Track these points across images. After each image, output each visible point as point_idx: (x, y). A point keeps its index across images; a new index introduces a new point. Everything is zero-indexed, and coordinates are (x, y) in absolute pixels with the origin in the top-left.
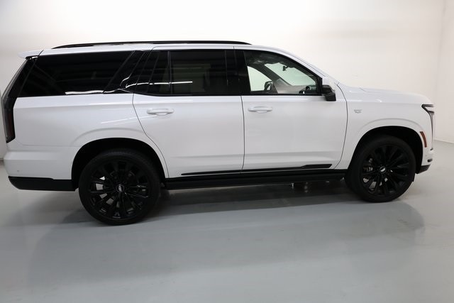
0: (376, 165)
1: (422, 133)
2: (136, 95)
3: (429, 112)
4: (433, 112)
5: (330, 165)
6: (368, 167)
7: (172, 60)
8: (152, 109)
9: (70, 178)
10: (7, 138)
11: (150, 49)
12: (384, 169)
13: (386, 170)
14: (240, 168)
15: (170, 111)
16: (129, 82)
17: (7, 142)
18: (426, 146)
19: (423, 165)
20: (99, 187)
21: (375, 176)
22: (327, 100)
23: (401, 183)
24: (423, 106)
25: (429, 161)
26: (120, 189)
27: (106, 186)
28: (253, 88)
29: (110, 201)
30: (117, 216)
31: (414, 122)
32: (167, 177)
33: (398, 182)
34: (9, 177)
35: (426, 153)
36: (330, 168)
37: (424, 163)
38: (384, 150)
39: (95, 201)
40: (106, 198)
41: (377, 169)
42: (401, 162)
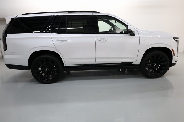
0: (152, 63)
1: (172, 50)
2: (53, 34)
3: (176, 41)
4: (178, 41)
5: (132, 63)
6: (148, 64)
7: (67, 19)
8: (59, 39)
9: (28, 65)
10: (4, 49)
11: (59, 15)
12: (155, 65)
13: (156, 65)
14: (94, 63)
15: (66, 40)
16: (50, 28)
17: (4, 51)
18: (174, 55)
19: (173, 63)
20: (39, 69)
21: (152, 67)
22: (131, 36)
23: (163, 71)
24: (174, 38)
25: (175, 61)
26: (47, 70)
27: (42, 69)
28: (100, 31)
29: (43, 74)
30: (46, 80)
31: (169, 45)
32: (65, 66)
33: (161, 70)
34: (6, 64)
35: (174, 58)
36: (132, 64)
37: (173, 62)
38: (156, 57)
39: (37, 74)
40: (42, 73)
41: (152, 64)
42: (163, 62)
